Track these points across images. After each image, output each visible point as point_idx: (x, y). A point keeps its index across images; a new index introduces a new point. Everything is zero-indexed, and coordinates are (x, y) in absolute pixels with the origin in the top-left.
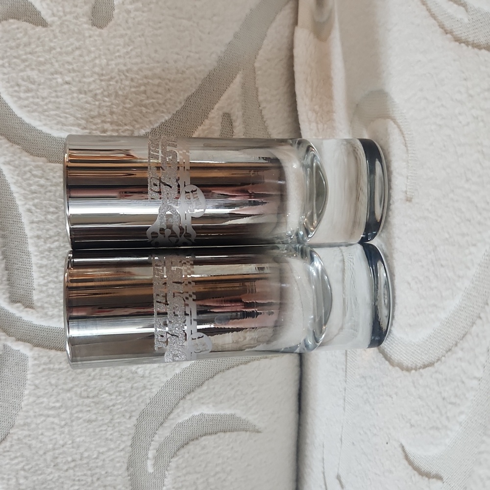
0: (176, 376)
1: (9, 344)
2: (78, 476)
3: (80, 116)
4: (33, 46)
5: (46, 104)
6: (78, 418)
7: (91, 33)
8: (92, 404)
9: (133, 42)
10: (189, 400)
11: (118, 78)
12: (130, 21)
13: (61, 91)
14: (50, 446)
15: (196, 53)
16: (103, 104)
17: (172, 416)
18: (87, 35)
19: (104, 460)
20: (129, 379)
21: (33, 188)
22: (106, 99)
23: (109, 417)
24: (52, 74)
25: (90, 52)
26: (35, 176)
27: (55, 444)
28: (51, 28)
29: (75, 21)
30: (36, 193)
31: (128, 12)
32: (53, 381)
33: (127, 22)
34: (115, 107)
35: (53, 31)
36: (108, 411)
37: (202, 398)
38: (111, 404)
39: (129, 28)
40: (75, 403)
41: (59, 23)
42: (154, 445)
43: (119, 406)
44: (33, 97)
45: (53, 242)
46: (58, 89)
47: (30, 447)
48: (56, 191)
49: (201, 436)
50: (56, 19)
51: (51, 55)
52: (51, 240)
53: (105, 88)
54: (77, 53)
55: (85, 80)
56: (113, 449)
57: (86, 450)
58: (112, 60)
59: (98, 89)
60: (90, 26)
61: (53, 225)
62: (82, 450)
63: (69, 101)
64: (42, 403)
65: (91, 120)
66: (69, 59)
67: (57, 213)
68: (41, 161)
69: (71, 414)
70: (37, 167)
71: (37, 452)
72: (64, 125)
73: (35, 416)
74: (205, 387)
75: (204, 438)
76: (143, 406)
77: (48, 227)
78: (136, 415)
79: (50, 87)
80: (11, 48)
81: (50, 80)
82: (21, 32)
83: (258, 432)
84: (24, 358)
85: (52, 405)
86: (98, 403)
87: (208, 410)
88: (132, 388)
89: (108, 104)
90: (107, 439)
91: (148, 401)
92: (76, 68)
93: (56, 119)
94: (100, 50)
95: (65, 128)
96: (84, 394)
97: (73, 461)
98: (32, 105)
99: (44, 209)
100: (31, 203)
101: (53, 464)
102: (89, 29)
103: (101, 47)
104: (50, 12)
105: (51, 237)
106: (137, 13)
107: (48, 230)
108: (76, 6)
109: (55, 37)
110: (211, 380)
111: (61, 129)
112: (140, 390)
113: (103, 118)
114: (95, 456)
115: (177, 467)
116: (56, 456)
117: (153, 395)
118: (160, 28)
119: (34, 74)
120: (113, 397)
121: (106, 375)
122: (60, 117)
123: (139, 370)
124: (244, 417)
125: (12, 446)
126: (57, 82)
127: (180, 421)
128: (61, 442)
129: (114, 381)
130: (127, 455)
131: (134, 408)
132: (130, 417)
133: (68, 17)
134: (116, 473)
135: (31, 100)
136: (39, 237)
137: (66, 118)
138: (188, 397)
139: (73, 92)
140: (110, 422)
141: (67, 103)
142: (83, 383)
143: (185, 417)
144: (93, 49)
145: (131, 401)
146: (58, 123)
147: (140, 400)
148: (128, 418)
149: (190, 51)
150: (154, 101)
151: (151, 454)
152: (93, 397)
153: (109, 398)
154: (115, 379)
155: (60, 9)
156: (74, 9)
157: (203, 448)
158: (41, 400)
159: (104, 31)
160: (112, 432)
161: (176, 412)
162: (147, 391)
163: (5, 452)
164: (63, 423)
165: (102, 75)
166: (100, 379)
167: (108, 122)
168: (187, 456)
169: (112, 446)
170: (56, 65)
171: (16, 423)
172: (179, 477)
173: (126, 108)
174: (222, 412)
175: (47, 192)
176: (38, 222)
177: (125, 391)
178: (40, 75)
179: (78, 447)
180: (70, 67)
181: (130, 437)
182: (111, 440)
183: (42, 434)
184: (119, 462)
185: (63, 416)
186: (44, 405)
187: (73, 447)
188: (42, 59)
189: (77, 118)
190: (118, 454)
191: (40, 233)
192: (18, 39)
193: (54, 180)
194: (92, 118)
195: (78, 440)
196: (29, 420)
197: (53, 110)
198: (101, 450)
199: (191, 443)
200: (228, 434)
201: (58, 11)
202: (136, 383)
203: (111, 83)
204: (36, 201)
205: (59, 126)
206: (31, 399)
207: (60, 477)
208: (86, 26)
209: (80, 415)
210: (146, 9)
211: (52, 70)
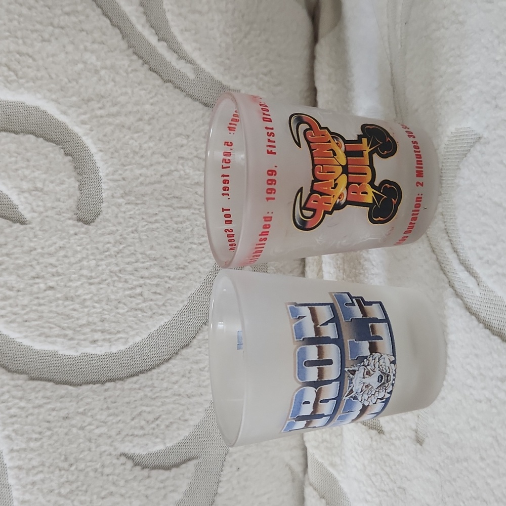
3: (66, 325)
4: (10, 246)
5: (27, 313)
7: (77, 230)
9: (125, 239)
11: (109, 280)
12: (120, 215)
13: (43, 298)
16: (93, 310)
18: (72, 232)
21: (13, 411)
22: (96, 305)
24: (34, 278)
25: (76, 252)
26: (14, 397)
28: (30, 226)
29: (57, 217)
30: (15, 416)
33: (116, 217)
34: (106, 313)
35: (32, 228)
39: (120, 223)
41: (39, 219)
44: (11, 306)
45: (37, 474)
46: (40, 295)
48: (39, 414)
50: (36, 215)
52: (35, 471)
53: (95, 292)
54: (62, 253)
55: (71, 284)
58: (102, 260)
59: (88, 294)
60: (76, 222)
61: (37, 453)
63: (54, 309)
65: (79, 329)
66: (52, 260)
67: (41, 439)
68: (21, 380)
70: (16, 386)
72: (47, 336)
77: (30, 456)
79: (31, 294)
81: (31, 286)
89: (99, 310)
92: (60, 271)
93: (38, 330)
94: (87, 250)
95: (49, 339)
98: (9, 315)
99: (26, 436)
100: (11, 429)
102: (74, 225)
103: (88, 247)
105: (34, 467)
106: (129, 207)
107: (31, 459)
108: (59, 200)
109: (35, 236)
111: (45, 341)
113: (93, 327)
118: (156, 221)
119: (12, 280)
122: (43, 327)
126: (39, 288)
133: (49, 213)
135: (9, 309)
136: (20, 468)
137: (51, 328)
139: (58, 299)
141: (51, 312)
144: (79, 248)
146: (40, 335)
150: (151, 303)
155: (41, 203)
156: (57, 203)
165: (91, 277)
167: (99, 330)
170: (38, 268)
173: (118, 313)
175: (29, 415)
176: (18, 451)
178: (19, 279)
180: (54, 270)
188: (21, 262)
189: (63, 329)
191: (21, 463)
193: (37, 402)
194: (80, 326)
197: (35, 320)
201: (38, 206)
203: (102, 286)
204: (16, 426)
205: (42, 338)
208: (71, 222)
210: (138, 202)
211: (33, 274)
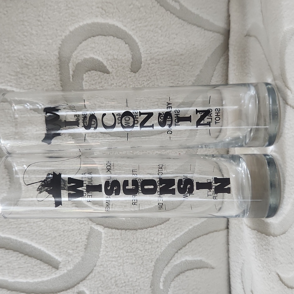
0: (173, 241)
1: (93, 226)
2: (127, 290)
6: (127, 262)
8: (133, 256)
10: (180, 253)
14: (114, 275)
15: (182, 81)
17: (171, 261)
19: (139, 282)
20: (150, 243)
23: (142, 261)
27: (116, 274)
31: (149, 64)
32: (114, 245)
36: (140, 259)
37: (186, 252)
38: (142, 255)
40: (125, 255)
42: (164, 275)
43: (146, 257)
47: (104, 276)
49: (186, 271)
51: (112, 87)
56: (143, 277)
57: (131, 278)
62: (129, 277)
64: (109, 255)
69: (123, 260)
71: (107, 278)
73: (106, 261)
74: (187, 247)
75: (187, 272)
76: (158, 256)
78: (155, 260)
80: (92, 85)
82: (97, 77)
83: (213, 268)
84: (100, 233)
85: (114, 256)
86: (136, 255)
87: (189, 258)
88: (152, 247)
90: (140, 272)
91: (160, 254)
96: (129, 251)
97: (125, 282)
101: (115, 284)
104: (111, 67)
110: (190, 243)
112: (155, 248)
114: (135, 280)
115: (174, 286)
116: (116, 280)
117: (163, 251)
120: (143, 252)
121: (139, 241)
123: (155, 239)
124: (206, 261)
125: (95, 275)
127: (175, 263)
128: (119, 274)
129: (143, 244)
130: (151, 280)
131: (153, 257)
132: (151, 262)
134: (145, 289)
138: (179, 252)
140: (142, 264)
142: (128, 245)
143: (178, 262)
145: (151, 254)
147: (156, 253)
148: (150, 262)
149: (178, 81)
151: (162, 280)
152: (134, 252)
153: (141, 252)
154: (144, 243)
157: (187, 277)
158: (109, 253)
159: (137, 74)
160: (143, 269)
161: (173, 259)
162: (159, 249)
163: (92, 278)
164: (119, 265)
166: (136, 243)
168: (179, 281)
169: (143, 275)
171: (97, 265)
172: (175, 291)
174: (196, 259)
177: (149, 249)
179: (127, 276)
181: (152, 271)
182: (142, 273)
183: (109, 270)
184: (147, 283)
185: (119, 261)
186: (110, 256)
187: (124, 276)
190: (146, 280)
192: (96, 80)
195: (127, 272)
196: (103, 263)
198: (138, 278)
199: (181, 274)
200: (199, 270)
202: (153, 245)
206: (104, 253)
207: (118, 290)
209: (128, 261)
